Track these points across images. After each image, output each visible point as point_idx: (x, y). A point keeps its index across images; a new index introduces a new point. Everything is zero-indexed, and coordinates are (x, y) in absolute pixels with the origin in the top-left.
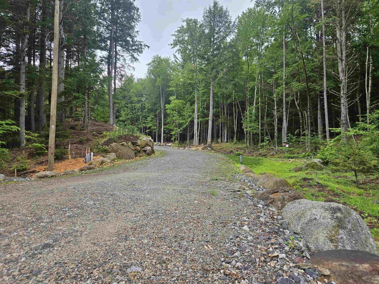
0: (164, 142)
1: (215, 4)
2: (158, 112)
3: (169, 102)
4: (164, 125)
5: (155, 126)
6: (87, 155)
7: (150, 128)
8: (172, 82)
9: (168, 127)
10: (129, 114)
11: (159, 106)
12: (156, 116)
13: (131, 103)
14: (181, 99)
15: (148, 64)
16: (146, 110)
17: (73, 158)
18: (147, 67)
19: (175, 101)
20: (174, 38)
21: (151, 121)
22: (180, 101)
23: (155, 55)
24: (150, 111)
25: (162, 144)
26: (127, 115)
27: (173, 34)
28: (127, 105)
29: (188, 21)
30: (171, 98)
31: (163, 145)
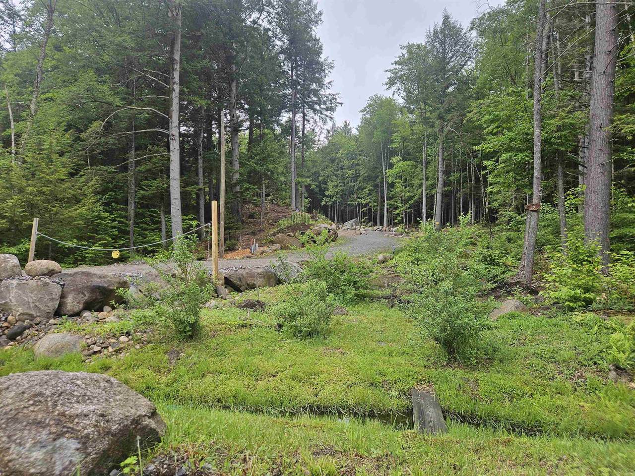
0: (388, 225)
1: (446, 18)
2: (378, 180)
3: (391, 166)
4: (387, 200)
5: (374, 202)
6: (253, 247)
7: (367, 204)
8: (395, 134)
9: (393, 203)
10: (339, 185)
11: (380, 172)
12: (376, 186)
13: (342, 168)
14: (410, 160)
15: (362, 111)
16: (361, 179)
17: (243, 249)
18: (361, 115)
19: (400, 165)
20: (389, 74)
21: (369, 194)
22: (409, 162)
23: (372, 95)
24: (368, 179)
25: (384, 229)
26: (336, 186)
27: (388, 69)
28: (336, 173)
29: (410, 48)
30: (394, 160)
31: (385, 231)
